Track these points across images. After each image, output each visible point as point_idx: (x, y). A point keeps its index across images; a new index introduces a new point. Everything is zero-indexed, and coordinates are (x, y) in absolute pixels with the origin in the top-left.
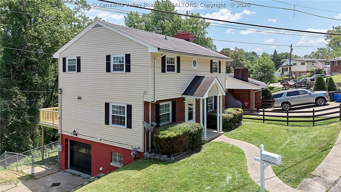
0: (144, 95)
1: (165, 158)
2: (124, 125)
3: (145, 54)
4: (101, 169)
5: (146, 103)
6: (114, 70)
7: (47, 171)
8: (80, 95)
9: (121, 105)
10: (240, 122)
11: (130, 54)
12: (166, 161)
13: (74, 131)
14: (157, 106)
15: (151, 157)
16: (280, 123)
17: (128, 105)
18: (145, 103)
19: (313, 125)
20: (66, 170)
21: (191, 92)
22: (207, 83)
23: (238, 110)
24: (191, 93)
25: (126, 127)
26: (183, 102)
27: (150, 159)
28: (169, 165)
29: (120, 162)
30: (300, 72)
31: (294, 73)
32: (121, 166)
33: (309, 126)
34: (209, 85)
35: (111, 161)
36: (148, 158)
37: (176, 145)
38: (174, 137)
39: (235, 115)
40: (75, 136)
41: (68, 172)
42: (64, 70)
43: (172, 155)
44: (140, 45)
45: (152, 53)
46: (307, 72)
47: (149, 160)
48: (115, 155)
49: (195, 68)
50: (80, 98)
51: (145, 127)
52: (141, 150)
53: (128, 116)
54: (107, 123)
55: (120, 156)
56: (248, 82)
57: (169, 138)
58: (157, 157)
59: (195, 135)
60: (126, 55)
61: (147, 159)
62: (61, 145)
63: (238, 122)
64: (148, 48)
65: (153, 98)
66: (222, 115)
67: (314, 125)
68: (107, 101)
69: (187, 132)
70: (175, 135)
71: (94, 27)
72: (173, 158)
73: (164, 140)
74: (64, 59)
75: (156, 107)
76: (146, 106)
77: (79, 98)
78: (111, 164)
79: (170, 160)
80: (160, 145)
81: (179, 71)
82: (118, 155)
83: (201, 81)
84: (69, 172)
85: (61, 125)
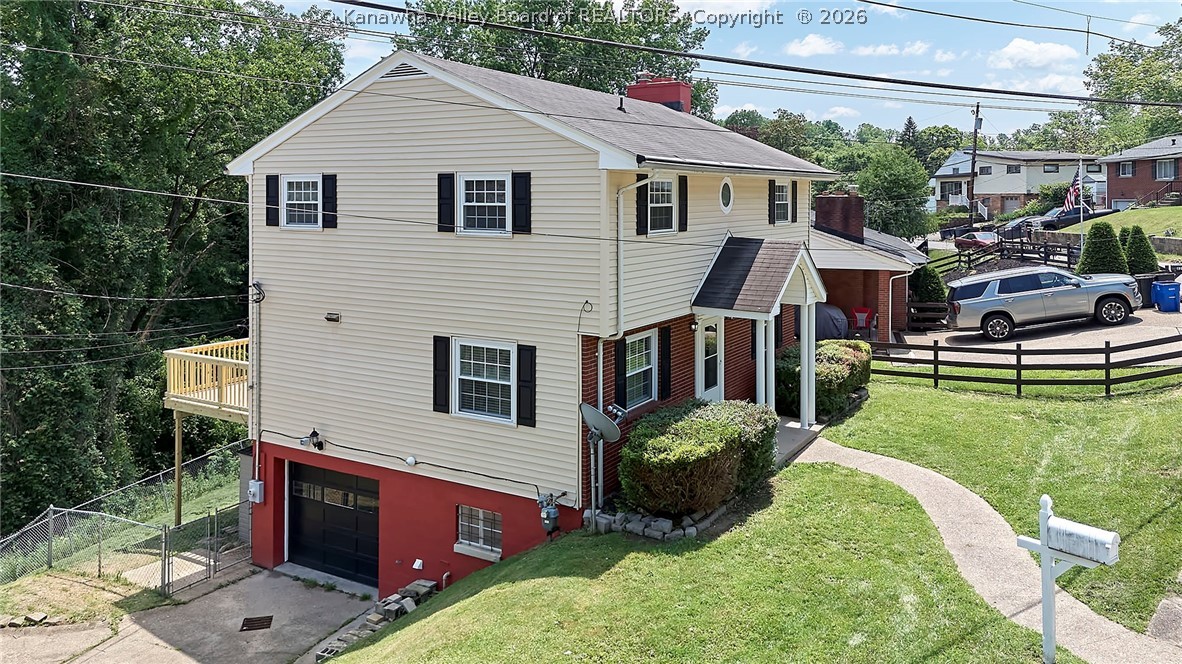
0: (584, 315)
1: (666, 531)
2: (507, 413)
3: (590, 173)
4: (418, 564)
5: (590, 340)
6: (469, 224)
7: (212, 573)
8: (334, 309)
9: (495, 345)
10: (864, 388)
11: (530, 173)
12: (668, 539)
13: (315, 434)
14: (618, 349)
15: (613, 525)
16: (991, 389)
17: (521, 348)
18: (587, 341)
19: (1104, 394)
20: (277, 569)
21: (722, 295)
22: (777, 266)
23: (856, 348)
24: (722, 301)
25: (515, 421)
26: (691, 327)
27: (612, 534)
28: (687, 555)
29: (490, 540)
30: (1004, 198)
31: (985, 200)
32: (494, 555)
33: (1092, 400)
34: (782, 270)
35: (458, 539)
36: (602, 529)
37: (705, 484)
38: (700, 460)
39: (853, 365)
40: (316, 450)
41: (285, 575)
42: (272, 219)
43: (687, 521)
44: (567, 144)
45: (610, 172)
46: (1029, 196)
47: (607, 536)
48: (472, 517)
49: (727, 210)
50: (335, 317)
51: (590, 422)
52: (574, 500)
53: (521, 383)
54: (441, 404)
55: (490, 522)
56: (863, 243)
57: (681, 464)
58: (636, 526)
59: (755, 446)
60: (516, 176)
61: (597, 533)
62: (260, 480)
63: (857, 390)
64: (597, 153)
65: (614, 322)
66: (815, 368)
67: (1109, 397)
68: (443, 332)
69: (733, 441)
70: (702, 451)
71: (388, 75)
72: (692, 531)
73: (662, 467)
74: (272, 182)
75: (615, 351)
76: (590, 349)
77: (333, 319)
78: (457, 548)
79: (684, 535)
80: (647, 487)
81: (683, 227)
82: (481, 516)
83: (751, 255)
84: (291, 577)
85: (260, 412)
